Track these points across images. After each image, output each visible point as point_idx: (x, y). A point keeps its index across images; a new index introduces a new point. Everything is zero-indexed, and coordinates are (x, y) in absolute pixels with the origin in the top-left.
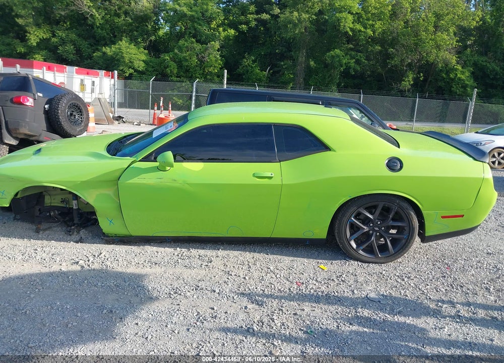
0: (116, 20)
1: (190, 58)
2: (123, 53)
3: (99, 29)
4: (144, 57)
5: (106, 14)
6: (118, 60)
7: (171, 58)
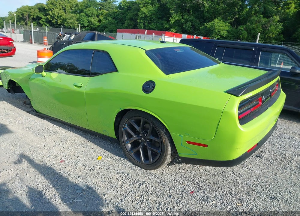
0: (217, 7)
1: (257, 28)
2: (215, 26)
3: (206, 13)
4: (227, 28)
5: (212, 4)
6: (212, 31)
7: (244, 28)
